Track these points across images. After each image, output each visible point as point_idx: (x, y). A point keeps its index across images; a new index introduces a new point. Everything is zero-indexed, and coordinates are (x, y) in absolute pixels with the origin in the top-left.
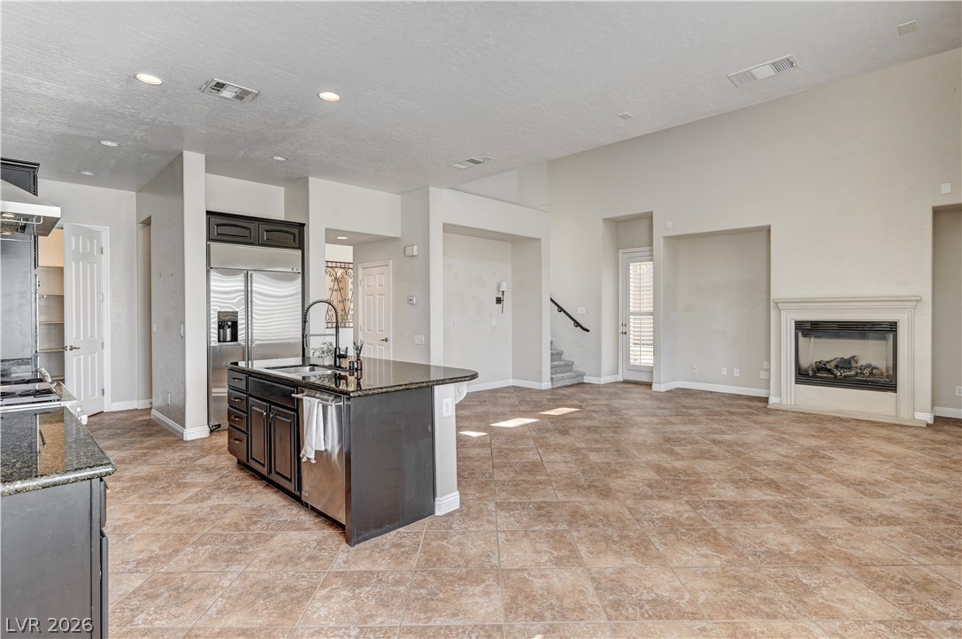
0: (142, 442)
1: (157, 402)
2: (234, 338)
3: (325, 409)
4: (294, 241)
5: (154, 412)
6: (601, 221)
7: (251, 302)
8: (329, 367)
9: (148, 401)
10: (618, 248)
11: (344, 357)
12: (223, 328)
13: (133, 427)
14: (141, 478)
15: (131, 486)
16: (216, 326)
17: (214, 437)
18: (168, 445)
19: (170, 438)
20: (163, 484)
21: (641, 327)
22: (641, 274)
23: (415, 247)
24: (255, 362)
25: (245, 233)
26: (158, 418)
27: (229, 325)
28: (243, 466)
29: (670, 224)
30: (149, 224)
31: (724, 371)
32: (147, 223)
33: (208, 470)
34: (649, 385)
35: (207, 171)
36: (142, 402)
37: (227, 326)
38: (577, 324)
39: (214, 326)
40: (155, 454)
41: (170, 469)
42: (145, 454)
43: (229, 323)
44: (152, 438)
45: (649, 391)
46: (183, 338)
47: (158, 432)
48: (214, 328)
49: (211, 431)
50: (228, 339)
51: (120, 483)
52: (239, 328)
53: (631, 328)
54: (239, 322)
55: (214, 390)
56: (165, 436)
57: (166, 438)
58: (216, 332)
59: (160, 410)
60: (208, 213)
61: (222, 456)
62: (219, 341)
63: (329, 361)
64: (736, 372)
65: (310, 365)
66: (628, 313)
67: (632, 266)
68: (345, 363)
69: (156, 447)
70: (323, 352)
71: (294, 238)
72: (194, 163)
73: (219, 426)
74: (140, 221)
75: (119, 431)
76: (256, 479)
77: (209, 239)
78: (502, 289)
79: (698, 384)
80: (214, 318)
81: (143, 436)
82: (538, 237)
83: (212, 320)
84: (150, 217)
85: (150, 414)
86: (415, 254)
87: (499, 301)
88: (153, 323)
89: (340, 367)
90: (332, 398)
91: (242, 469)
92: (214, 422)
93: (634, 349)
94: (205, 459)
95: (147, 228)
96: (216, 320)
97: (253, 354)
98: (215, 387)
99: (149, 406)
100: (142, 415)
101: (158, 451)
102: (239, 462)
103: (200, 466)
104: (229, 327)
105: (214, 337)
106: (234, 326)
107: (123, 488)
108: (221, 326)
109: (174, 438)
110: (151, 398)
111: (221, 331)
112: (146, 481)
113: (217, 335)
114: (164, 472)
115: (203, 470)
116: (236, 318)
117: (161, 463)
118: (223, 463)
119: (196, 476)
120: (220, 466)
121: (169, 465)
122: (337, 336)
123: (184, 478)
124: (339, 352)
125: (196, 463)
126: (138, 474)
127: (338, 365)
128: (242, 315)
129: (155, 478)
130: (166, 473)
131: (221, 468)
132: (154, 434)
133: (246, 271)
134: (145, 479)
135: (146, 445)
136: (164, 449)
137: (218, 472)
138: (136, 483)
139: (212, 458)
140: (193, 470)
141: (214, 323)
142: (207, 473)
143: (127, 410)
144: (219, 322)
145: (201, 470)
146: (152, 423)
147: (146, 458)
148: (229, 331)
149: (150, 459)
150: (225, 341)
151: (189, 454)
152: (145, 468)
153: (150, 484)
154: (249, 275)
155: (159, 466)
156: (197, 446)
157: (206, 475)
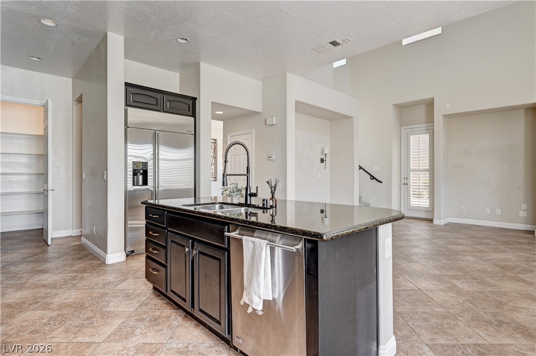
0: (72, 265)
1: (87, 231)
2: (145, 182)
3: (272, 250)
4: (189, 111)
5: (83, 239)
6: (392, 105)
7: (158, 155)
8: (242, 205)
9: (80, 230)
10: (401, 126)
11: (255, 195)
12: (136, 175)
13: (67, 251)
14: (69, 305)
15: (59, 315)
16: (132, 173)
17: (129, 261)
18: (94, 268)
19: (95, 262)
20: (89, 314)
21: (419, 181)
22: (419, 143)
23: (274, 118)
25: (154, 101)
26: (86, 244)
27: (141, 172)
28: (158, 292)
29: (448, 106)
30: (82, 102)
31: (488, 211)
32: (79, 100)
33: (128, 296)
34: (431, 221)
35: (125, 58)
36: (75, 231)
37: (139, 174)
38: (373, 178)
39: (130, 174)
40: (82, 278)
41: (95, 295)
42: (74, 278)
43: (141, 171)
44: (81, 261)
45: (431, 225)
46: (106, 181)
47: (86, 256)
48: (130, 175)
49: (127, 256)
50: (141, 183)
51: (48, 312)
52: (149, 175)
53: (411, 181)
54: (149, 171)
55: (129, 222)
56: (91, 259)
57: (92, 262)
58: (132, 177)
59: (87, 237)
60: (127, 84)
61: (139, 281)
62: (134, 185)
64: (498, 212)
65: (219, 203)
66: (408, 170)
67: (412, 138)
68: (257, 202)
69: (84, 271)
70: (233, 191)
71: (189, 107)
72: (116, 42)
73: (133, 251)
74: (74, 100)
75: (56, 255)
76: (173, 308)
77: (127, 105)
78: (324, 153)
79: (471, 220)
80: (130, 167)
81: (74, 259)
82: (351, 116)
83: (129, 169)
84: (82, 94)
85: (80, 240)
86: (275, 123)
87: (322, 161)
88: (83, 172)
90: (278, 238)
91: (158, 296)
92: (129, 249)
93: (414, 200)
94: (125, 283)
95: (79, 105)
97: (159, 195)
98: (131, 220)
99: (80, 234)
100: (74, 241)
101: (85, 275)
102: (154, 288)
103: (121, 291)
104: (141, 174)
105: (130, 180)
106: (145, 173)
107: (51, 319)
109: (98, 262)
110: (82, 228)
111: (135, 176)
112: (73, 309)
113: (132, 180)
114: (90, 298)
115: (124, 297)
116: (147, 168)
117: (87, 287)
118: (140, 288)
119: (118, 304)
120: (138, 292)
121: (93, 290)
122: (247, 177)
123: (107, 306)
124: (250, 191)
125: (117, 288)
126: (66, 301)
127: (249, 203)
128: (151, 166)
129: (81, 305)
130: (92, 299)
131: (139, 295)
132: (83, 257)
133: (154, 131)
134: (72, 307)
135: (76, 268)
136: (90, 272)
137: (138, 299)
138: (64, 312)
139: (131, 283)
140: (115, 297)
141: (130, 171)
142: (128, 300)
143: (64, 237)
144: (133, 170)
145: (122, 296)
146: (81, 248)
147: (75, 282)
148: (141, 177)
149: (78, 283)
150: (138, 185)
151: (111, 279)
152: (73, 294)
153: (76, 313)
154: (156, 136)
155: (85, 291)
156: (117, 269)
157: (127, 302)
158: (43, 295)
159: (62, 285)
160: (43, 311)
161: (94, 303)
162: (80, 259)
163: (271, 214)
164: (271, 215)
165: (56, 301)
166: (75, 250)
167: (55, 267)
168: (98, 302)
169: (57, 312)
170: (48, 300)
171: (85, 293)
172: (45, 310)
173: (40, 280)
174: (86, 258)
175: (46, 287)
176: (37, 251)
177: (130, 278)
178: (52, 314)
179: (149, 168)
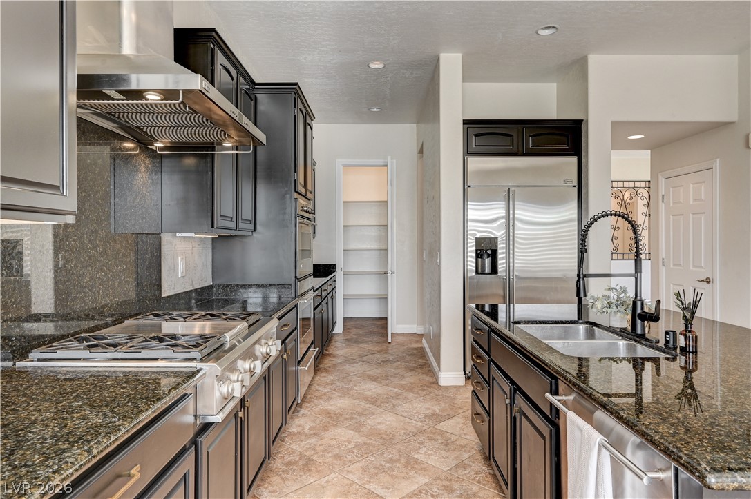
0: (402, 376)
2: (494, 270)
4: (569, 145)
5: (424, 341)
7: (513, 226)
8: (622, 333)
11: (655, 318)
12: (481, 258)
13: (404, 355)
14: (379, 434)
16: (474, 255)
19: (428, 378)
20: (395, 454)
24: (518, 306)
25: (507, 141)
26: (424, 349)
27: (487, 252)
30: (422, 153)
36: (419, 327)
37: (486, 256)
39: (471, 255)
40: (406, 398)
41: (410, 429)
42: (397, 396)
43: (489, 252)
44: (413, 373)
46: (439, 267)
48: (472, 257)
49: (466, 379)
50: (487, 271)
51: (357, 435)
52: (499, 257)
54: (499, 251)
57: (424, 377)
58: (474, 260)
59: (427, 339)
60: (466, 123)
62: (477, 272)
63: (621, 320)
68: (656, 331)
69: (410, 389)
70: (610, 304)
71: (567, 140)
72: (451, 64)
74: (418, 151)
77: (467, 152)
80: (472, 246)
81: (407, 369)
83: (469, 249)
84: (423, 142)
85: (421, 342)
88: (423, 250)
89: (643, 336)
94: (450, 422)
95: (421, 157)
96: (474, 248)
97: (516, 295)
101: (411, 395)
104: (488, 256)
105: (471, 265)
106: (494, 255)
107: (356, 446)
108: (479, 255)
109: (431, 380)
111: (480, 260)
112: (381, 441)
113: (474, 265)
114: (403, 431)
115: (442, 443)
116: (497, 246)
117: (405, 414)
118: (468, 437)
119: (431, 452)
120: (463, 442)
121: (411, 421)
122: (636, 279)
123: (417, 450)
124: (642, 308)
125: (438, 427)
126: (379, 427)
127: (639, 332)
128: (503, 243)
129: (390, 439)
130: (405, 433)
131: (462, 447)
132: (417, 368)
133: (507, 188)
134: (381, 438)
135: (403, 383)
136: (417, 393)
137: (458, 453)
138: (371, 441)
139: (458, 423)
140: (431, 439)
141: (471, 252)
142: (445, 450)
143: (409, 334)
144: (477, 250)
145: (440, 441)
146: (421, 353)
147: (395, 402)
148: (487, 261)
149: (399, 405)
150: (483, 273)
151: (437, 409)
152: (389, 419)
153: (382, 448)
154: (511, 194)
155: (402, 419)
156: (448, 397)
157: (442, 453)
158: (360, 411)
159: (383, 402)
160: (353, 432)
161: (406, 441)
162: (413, 369)
163: (683, 365)
164: (681, 368)
165: (370, 422)
166: (413, 355)
167: (384, 375)
168: (409, 440)
169: (365, 439)
170: (363, 419)
171: (402, 422)
172: (356, 431)
173: (364, 389)
174: (419, 370)
175: (368, 400)
176: (376, 349)
177: (460, 416)
178: (360, 440)
179: (499, 246)
